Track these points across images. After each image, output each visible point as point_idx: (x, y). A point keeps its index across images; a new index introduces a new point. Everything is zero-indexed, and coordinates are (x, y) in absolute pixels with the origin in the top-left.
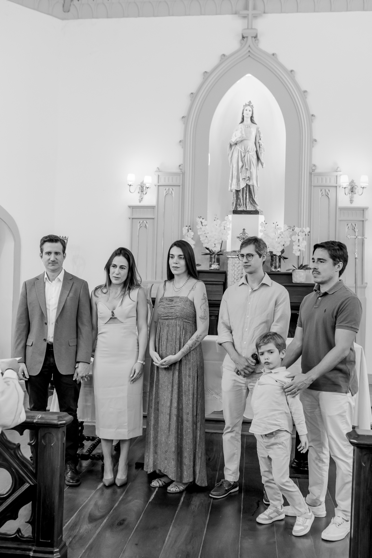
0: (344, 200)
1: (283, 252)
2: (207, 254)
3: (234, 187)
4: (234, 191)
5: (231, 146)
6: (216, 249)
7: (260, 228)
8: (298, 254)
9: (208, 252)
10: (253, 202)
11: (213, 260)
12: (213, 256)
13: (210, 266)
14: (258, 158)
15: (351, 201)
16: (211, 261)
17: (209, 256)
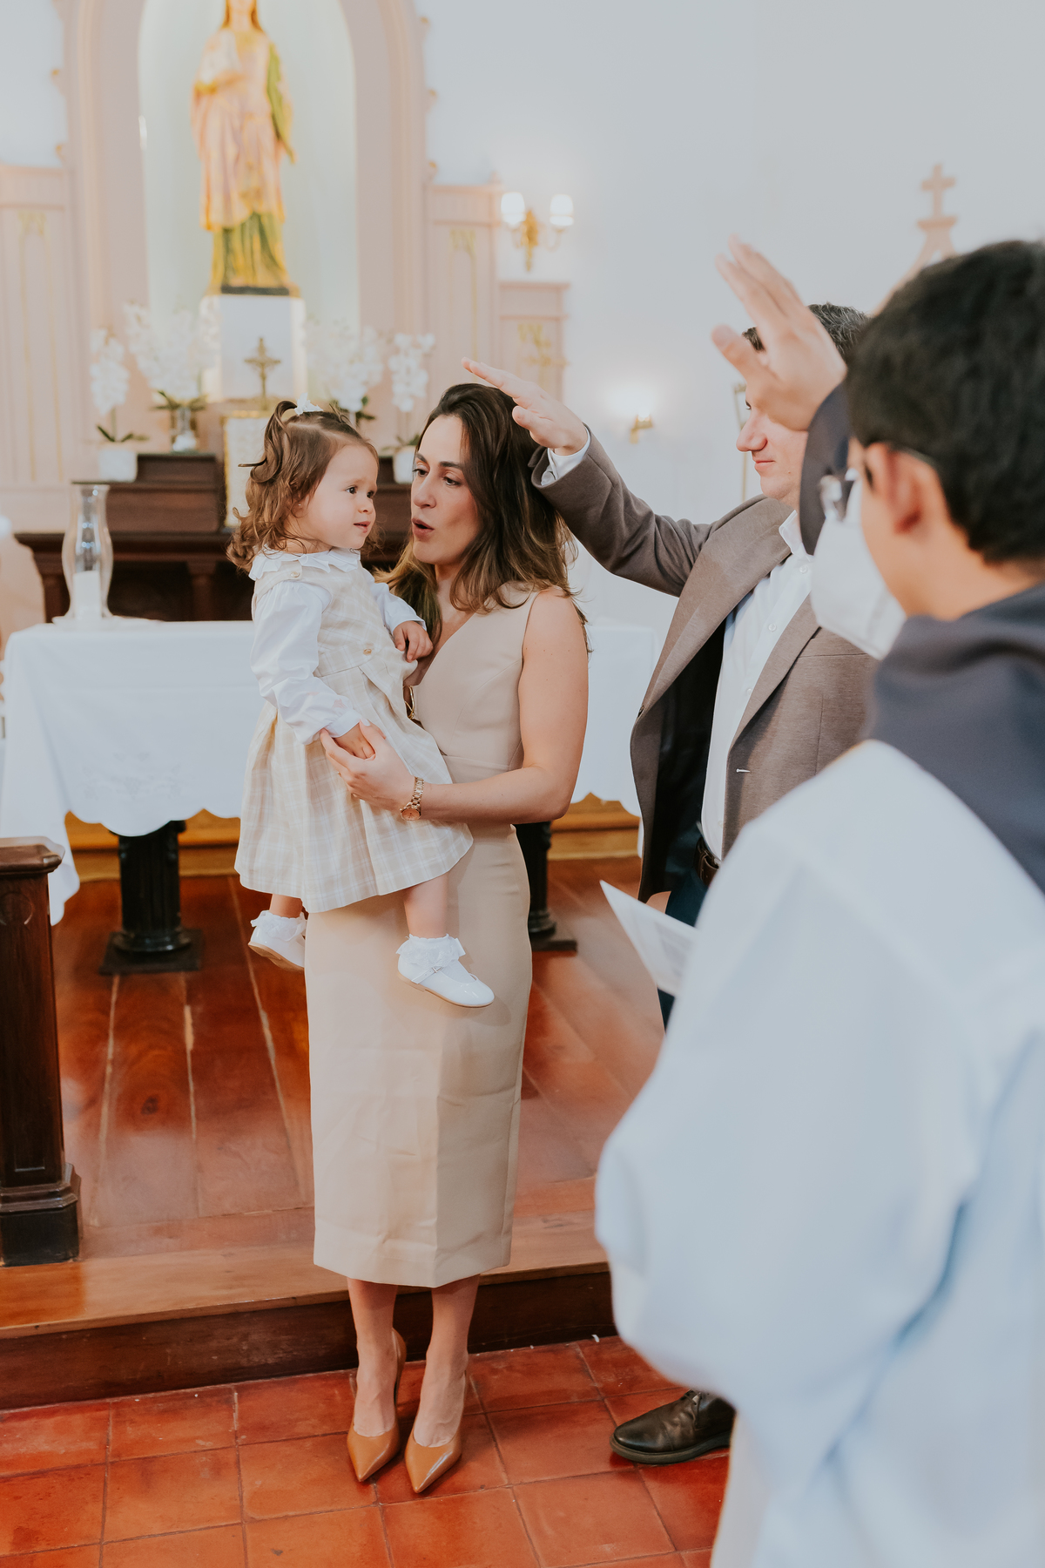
0: (510, 262)
1: (365, 401)
2: (161, 408)
3: (217, 218)
4: (218, 231)
5: (198, 95)
6: (184, 395)
7: (299, 334)
8: (406, 406)
9: (161, 401)
10: (271, 261)
11: (179, 424)
12: (178, 413)
13: (173, 440)
14: (278, 135)
15: (529, 266)
16: (173, 425)
17: (166, 414)
